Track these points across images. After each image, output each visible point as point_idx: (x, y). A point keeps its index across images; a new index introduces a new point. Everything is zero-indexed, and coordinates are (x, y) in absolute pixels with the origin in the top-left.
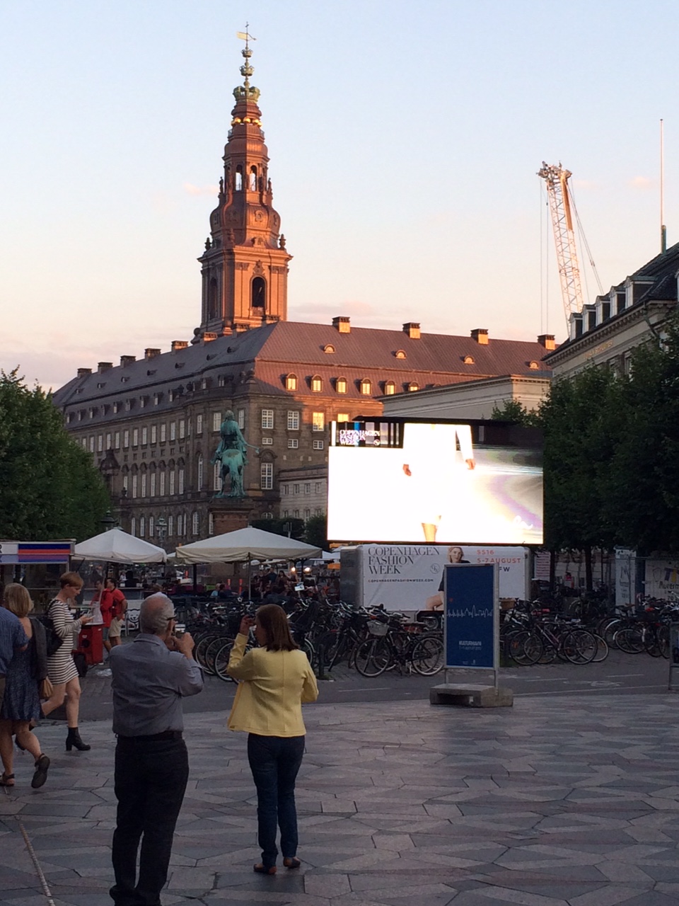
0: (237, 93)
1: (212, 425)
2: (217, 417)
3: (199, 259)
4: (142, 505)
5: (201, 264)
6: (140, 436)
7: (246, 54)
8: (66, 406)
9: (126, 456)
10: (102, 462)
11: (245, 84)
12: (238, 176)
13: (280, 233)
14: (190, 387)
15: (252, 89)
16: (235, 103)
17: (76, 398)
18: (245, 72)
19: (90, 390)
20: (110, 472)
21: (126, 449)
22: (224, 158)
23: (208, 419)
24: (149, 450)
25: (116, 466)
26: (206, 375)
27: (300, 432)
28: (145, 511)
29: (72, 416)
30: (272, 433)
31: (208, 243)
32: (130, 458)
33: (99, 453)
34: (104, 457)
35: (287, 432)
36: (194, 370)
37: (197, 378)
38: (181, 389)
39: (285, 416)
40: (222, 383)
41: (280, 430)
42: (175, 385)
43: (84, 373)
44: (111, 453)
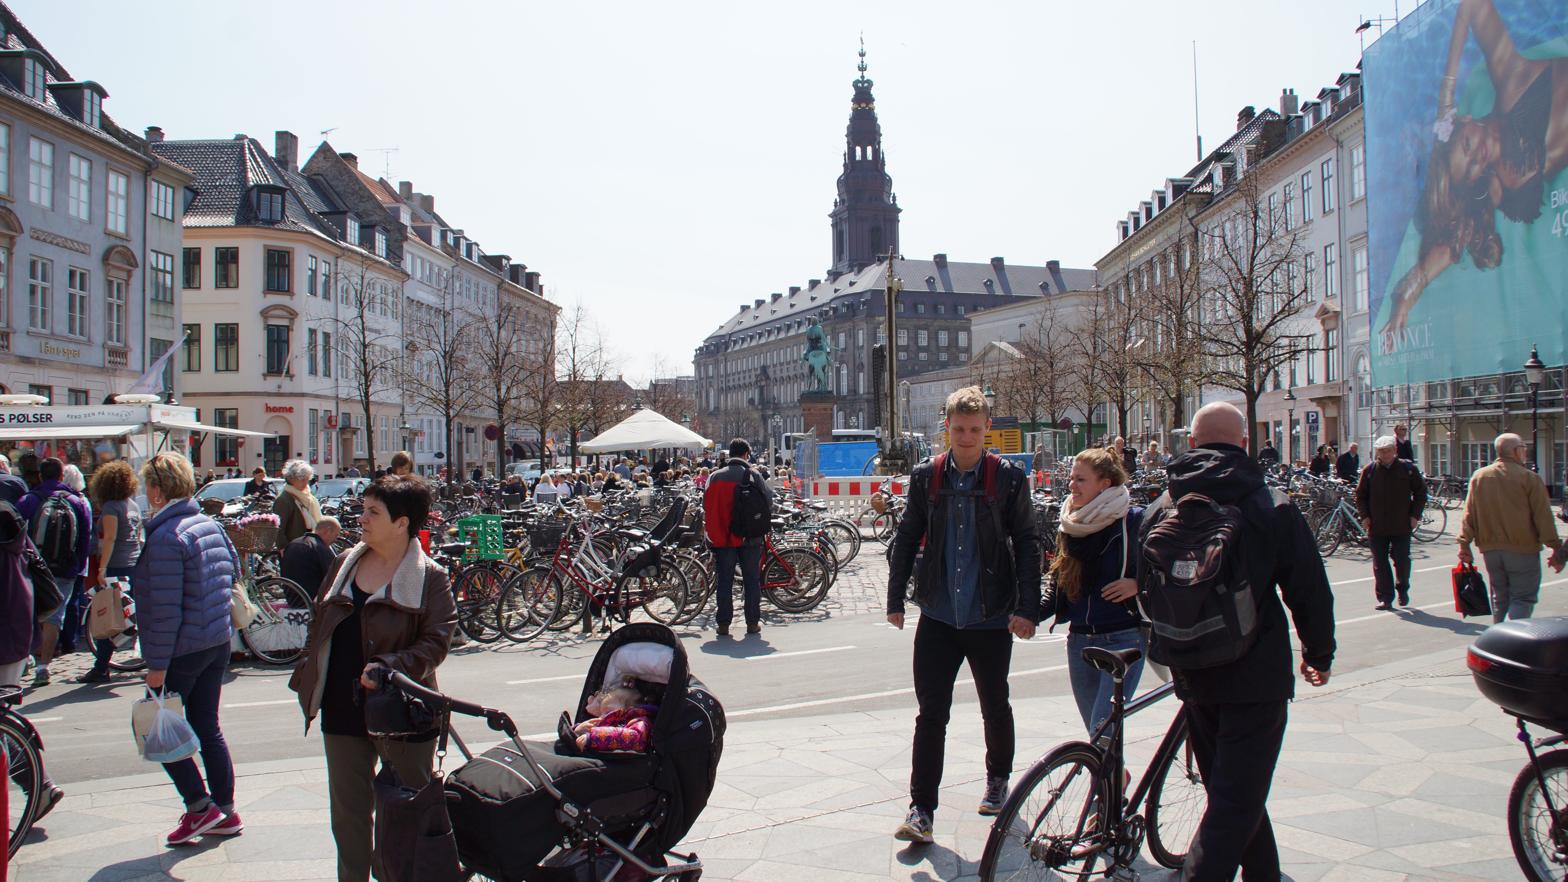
0: (855, 84)
2: (842, 337)
3: (830, 216)
4: (788, 408)
5: (831, 219)
6: (785, 354)
7: (862, 55)
8: (730, 335)
9: (775, 372)
10: (757, 376)
11: (863, 77)
12: (858, 149)
13: (892, 192)
15: (866, 82)
16: (854, 93)
17: (738, 328)
18: (862, 69)
19: (748, 321)
20: (763, 383)
21: (775, 366)
22: (847, 136)
24: (792, 365)
25: (768, 378)
26: (833, 305)
27: (908, 346)
28: (790, 413)
31: (836, 203)
32: (778, 372)
33: (756, 370)
34: (759, 372)
36: (825, 301)
37: (826, 308)
40: (845, 310)
43: (745, 308)
44: (764, 369)
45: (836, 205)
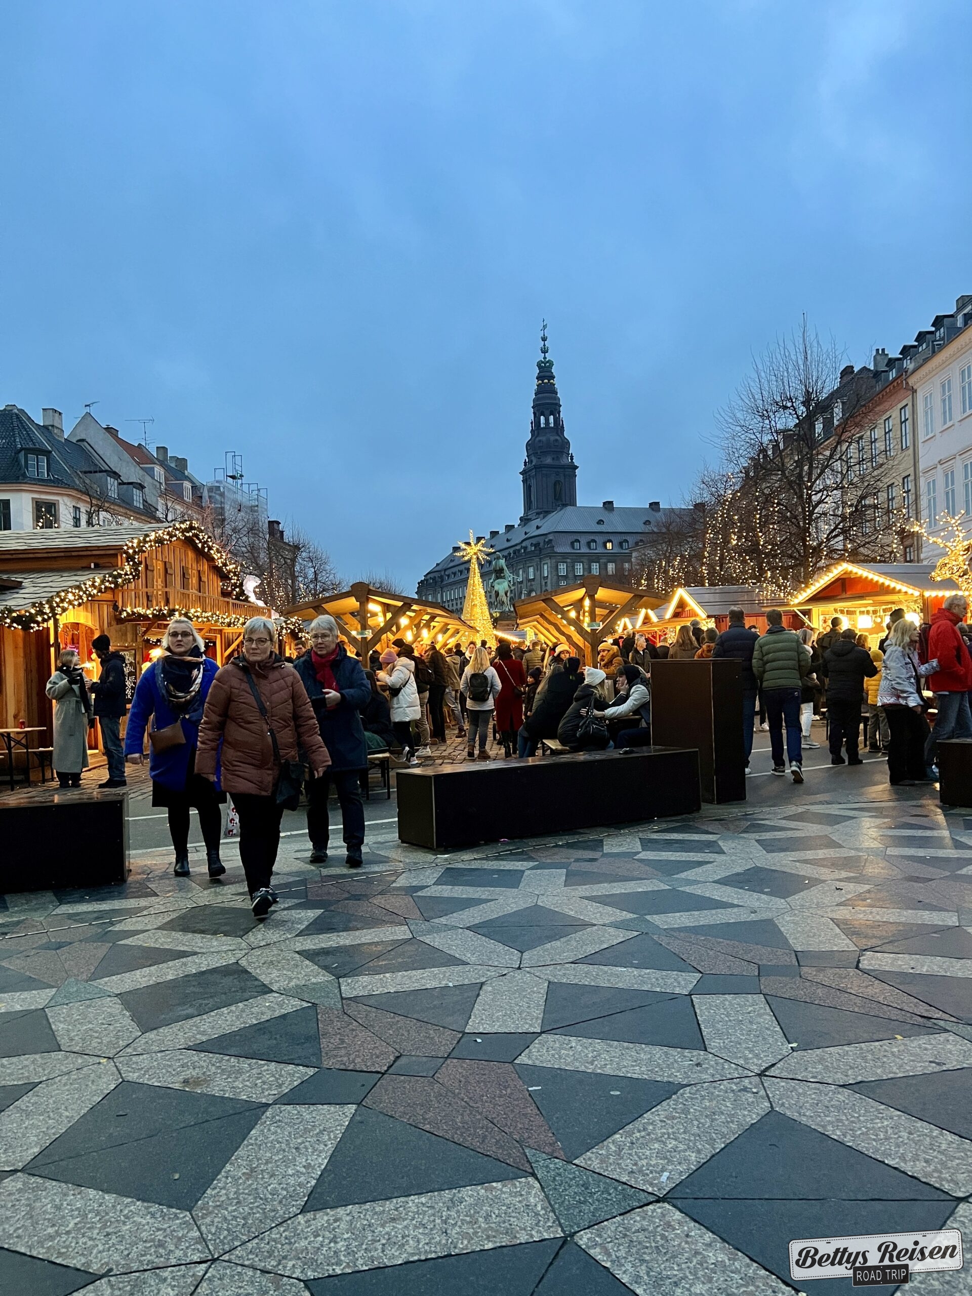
0: (539, 365)
1: (528, 574)
2: (531, 570)
3: (521, 473)
5: (522, 476)
7: (544, 339)
8: (445, 570)
11: (545, 358)
12: (542, 418)
13: (570, 452)
14: (514, 552)
15: (548, 362)
16: (538, 371)
17: (452, 564)
18: (544, 351)
22: (533, 407)
23: (526, 572)
26: (524, 544)
27: (583, 575)
29: (448, 576)
30: (565, 577)
31: (525, 462)
35: (576, 576)
36: (517, 542)
37: (518, 547)
38: (510, 554)
39: (573, 566)
40: (533, 548)
41: (571, 575)
42: (506, 553)
45: (525, 465)
